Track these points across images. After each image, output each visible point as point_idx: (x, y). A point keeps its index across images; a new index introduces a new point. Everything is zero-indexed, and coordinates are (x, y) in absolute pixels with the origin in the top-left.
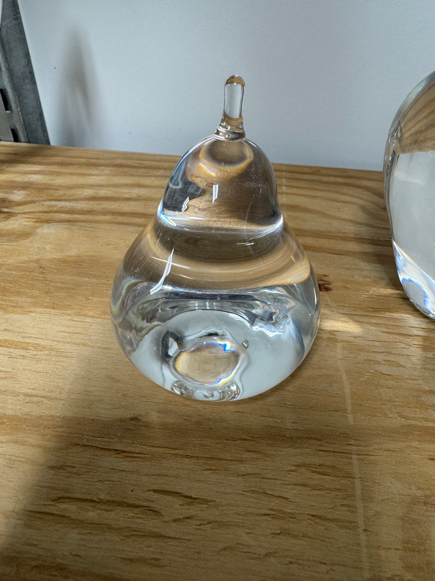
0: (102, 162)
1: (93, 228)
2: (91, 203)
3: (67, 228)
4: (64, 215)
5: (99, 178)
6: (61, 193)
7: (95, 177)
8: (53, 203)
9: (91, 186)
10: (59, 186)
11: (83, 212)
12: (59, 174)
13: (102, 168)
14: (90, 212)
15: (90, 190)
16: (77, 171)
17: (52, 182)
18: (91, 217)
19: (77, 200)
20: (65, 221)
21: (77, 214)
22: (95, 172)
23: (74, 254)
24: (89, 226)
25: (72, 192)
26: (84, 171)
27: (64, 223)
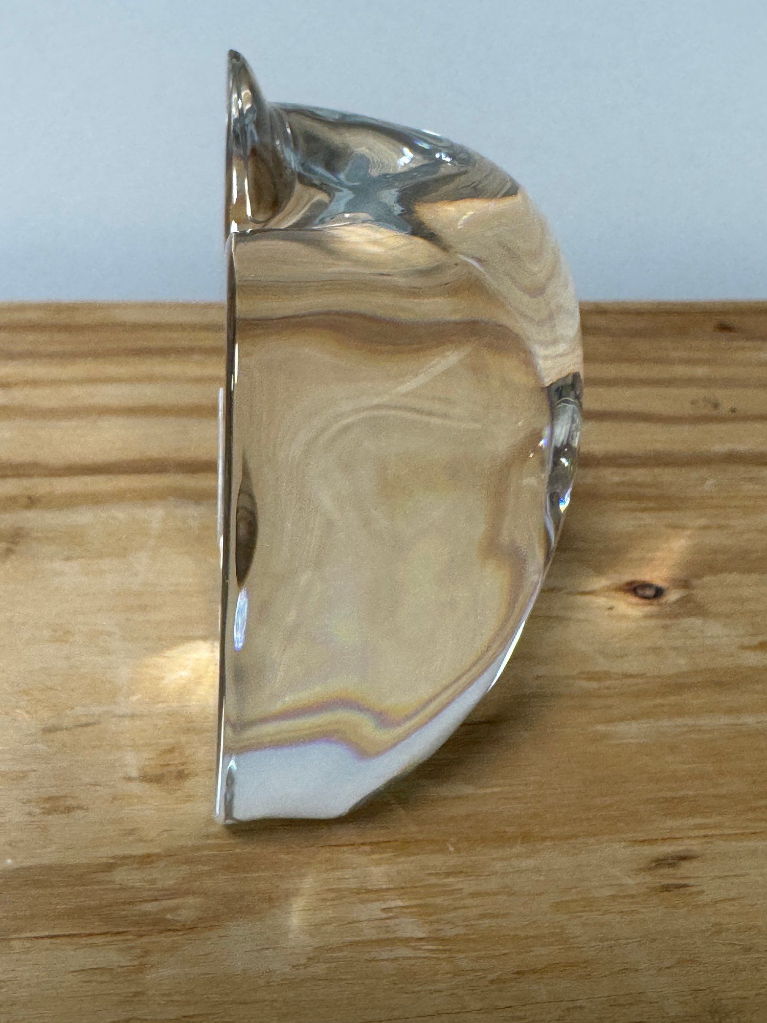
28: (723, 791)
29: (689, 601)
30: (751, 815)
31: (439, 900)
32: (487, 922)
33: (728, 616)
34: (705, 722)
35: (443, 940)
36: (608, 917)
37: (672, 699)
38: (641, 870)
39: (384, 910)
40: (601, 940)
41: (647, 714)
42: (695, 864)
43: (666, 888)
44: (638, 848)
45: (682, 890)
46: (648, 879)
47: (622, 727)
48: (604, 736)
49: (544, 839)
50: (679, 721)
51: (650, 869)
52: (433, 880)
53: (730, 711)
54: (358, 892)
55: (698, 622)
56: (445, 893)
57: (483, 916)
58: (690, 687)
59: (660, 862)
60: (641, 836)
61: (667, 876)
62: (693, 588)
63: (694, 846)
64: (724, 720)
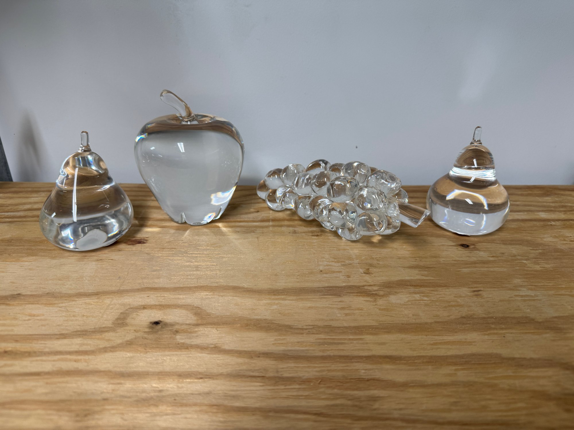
0: (42, 189)
1: (24, 224)
2: (27, 212)
3: (8, 226)
4: (8, 219)
5: (37, 199)
6: (9, 208)
7: (35, 198)
8: (3, 214)
9: (30, 203)
10: (9, 205)
11: (20, 217)
12: (11, 198)
13: (41, 193)
14: (25, 217)
15: (28, 206)
16: (23, 196)
17: (5, 203)
18: (24, 219)
19: (19, 211)
20: (7, 222)
21: (16, 218)
22: (36, 195)
23: (8, 237)
24: (21, 223)
25: (17, 207)
26: (28, 196)
27: (7, 223)
28: (487, 281)
29: (475, 248)
30: (493, 285)
31: (430, 295)
32: (441, 298)
33: (484, 251)
34: (482, 269)
35: (432, 300)
36: (465, 299)
37: (473, 265)
38: (471, 292)
39: (420, 295)
40: (465, 302)
41: (468, 267)
42: (482, 292)
43: (476, 295)
44: (470, 289)
45: (481, 296)
46: (472, 293)
47: (463, 269)
48: (460, 271)
49: (450, 287)
50: (476, 269)
51: (473, 292)
52: (428, 292)
53: (487, 268)
54: (414, 293)
55: (478, 252)
56: (431, 294)
57: (440, 297)
58: (477, 263)
59: (474, 291)
60: (470, 287)
61: (476, 293)
62: (476, 245)
63: (482, 289)
64: (486, 269)
